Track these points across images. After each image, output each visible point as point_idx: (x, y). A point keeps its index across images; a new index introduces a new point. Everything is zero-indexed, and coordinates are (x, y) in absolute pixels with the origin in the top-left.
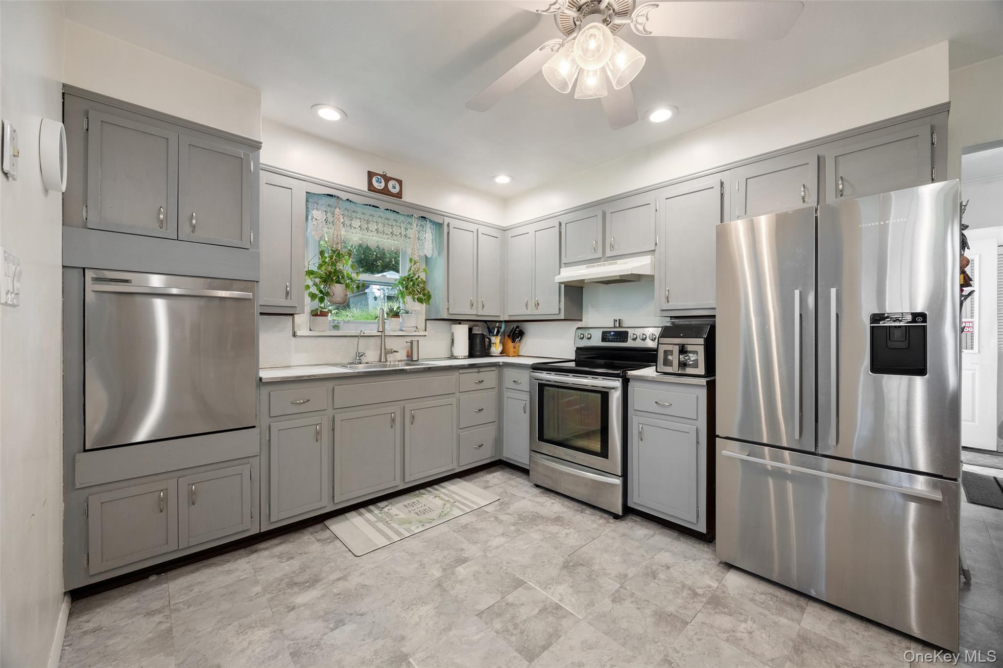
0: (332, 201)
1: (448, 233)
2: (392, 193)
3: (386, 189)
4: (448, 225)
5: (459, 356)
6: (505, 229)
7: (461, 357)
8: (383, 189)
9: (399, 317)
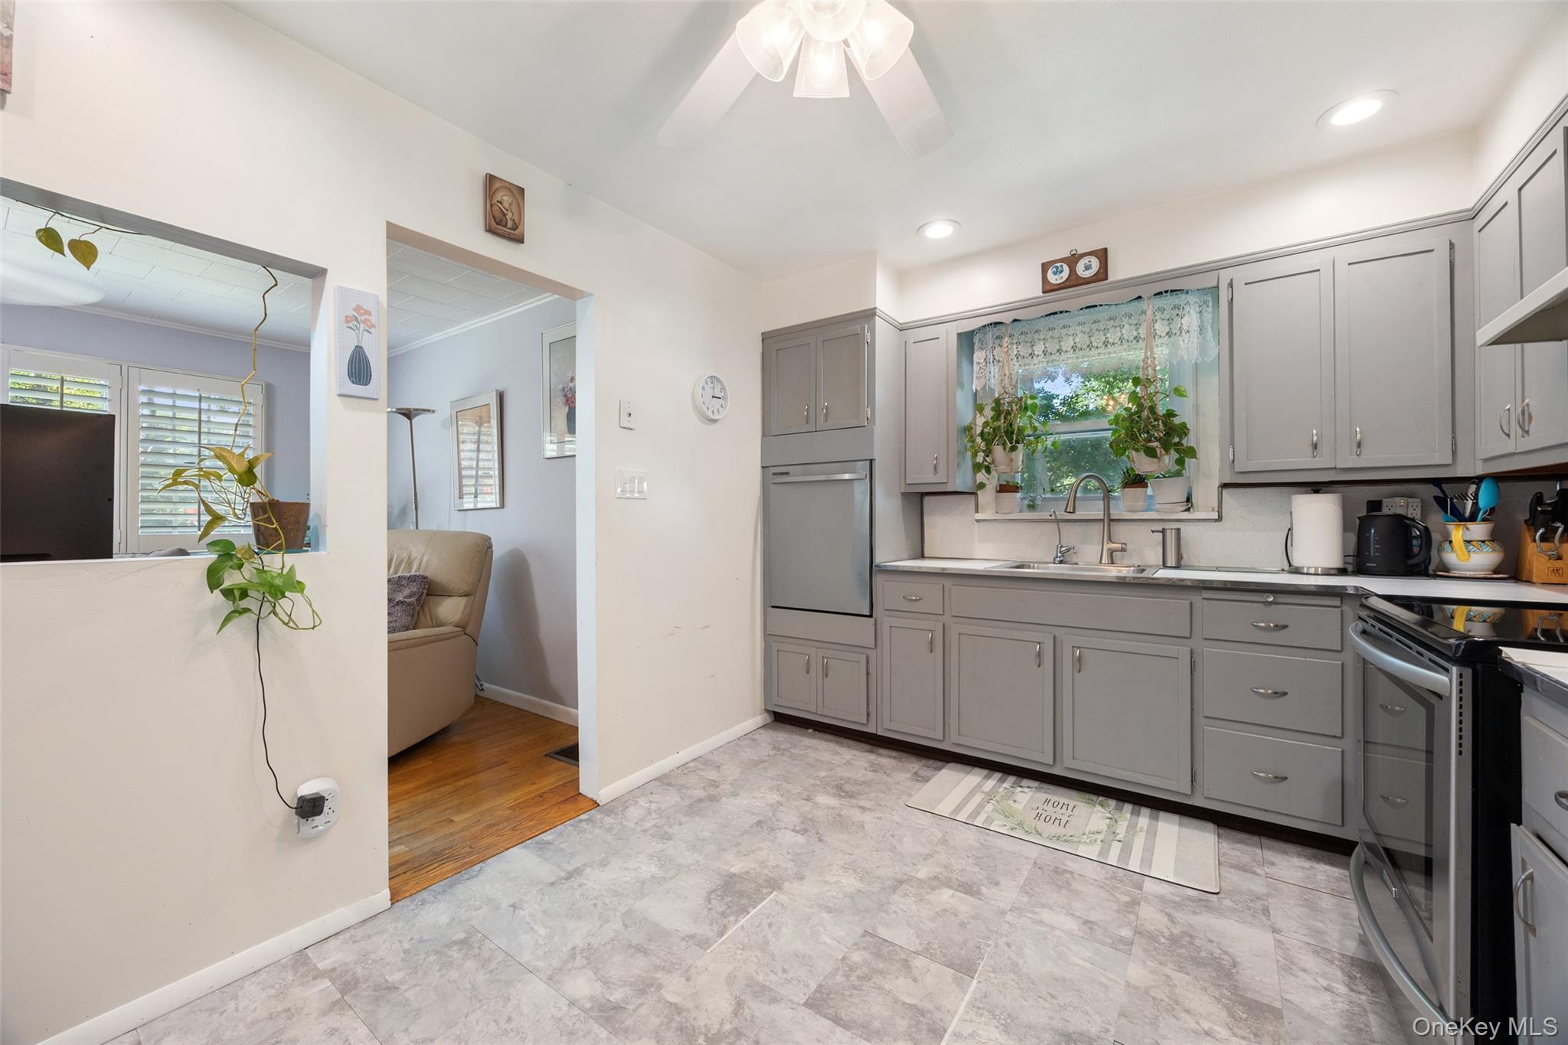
0: (996, 331)
1: (1231, 303)
2: (1085, 278)
3: (1073, 278)
4: (1231, 285)
5: (1308, 568)
6: (1472, 214)
7: (1312, 571)
8: (1066, 281)
9: (1147, 487)
